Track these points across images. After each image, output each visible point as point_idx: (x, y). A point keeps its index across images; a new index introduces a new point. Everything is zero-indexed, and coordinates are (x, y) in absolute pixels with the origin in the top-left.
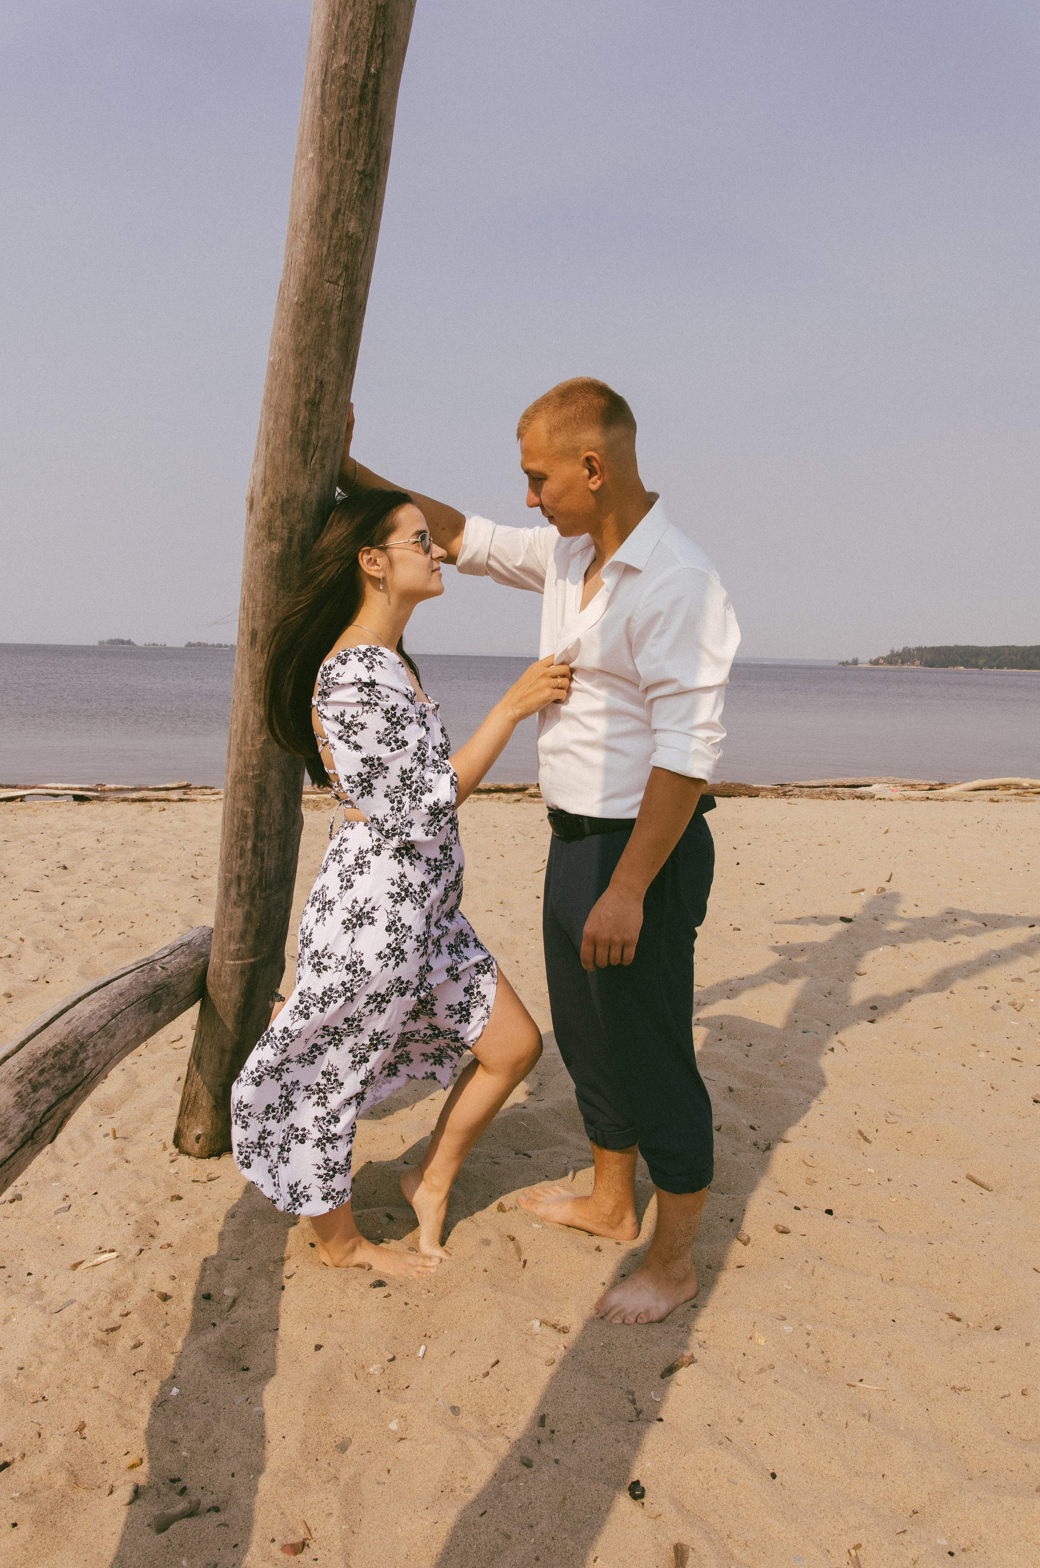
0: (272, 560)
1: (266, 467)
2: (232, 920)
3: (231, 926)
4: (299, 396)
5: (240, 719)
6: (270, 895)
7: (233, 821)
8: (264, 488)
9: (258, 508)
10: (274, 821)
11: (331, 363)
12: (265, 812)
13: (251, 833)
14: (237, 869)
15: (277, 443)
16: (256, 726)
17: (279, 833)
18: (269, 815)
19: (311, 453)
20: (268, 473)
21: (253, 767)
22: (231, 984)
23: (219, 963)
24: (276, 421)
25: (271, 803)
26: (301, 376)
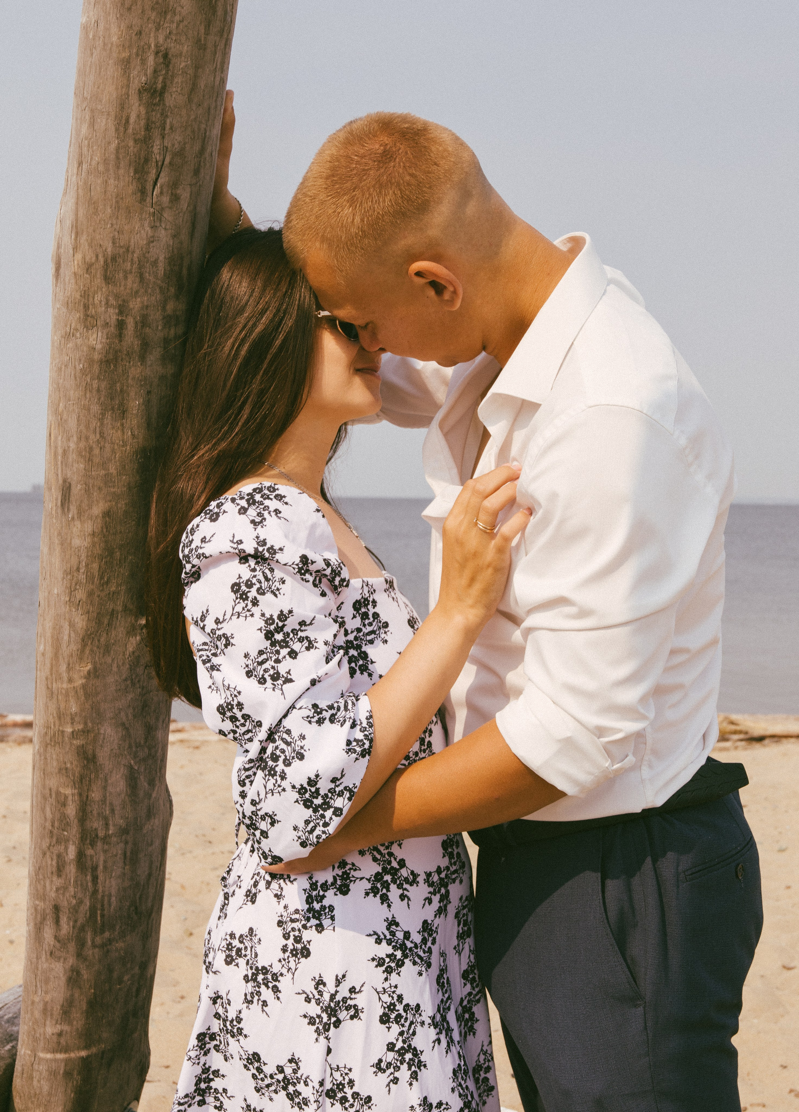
0: (91, 362)
1: (77, 204)
2: (47, 981)
3: (46, 993)
4: (129, 80)
5: (49, 634)
6: (110, 941)
7: (43, 810)
8: (76, 237)
9: (67, 273)
10: (113, 811)
11: (181, 21)
12: (96, 795)
13: (74, 832)
14: (53, 895)
15: (94, 163)
16: (74, 647)
17: (124, 831)
18: (104, 801)
19: (153, 175)
20: (81, 213)
21: (72, 719)
22: (50, 1094)
23: (30, 1056)
24: (92, 124)
25: (106, 781)
26: (130, 47)
